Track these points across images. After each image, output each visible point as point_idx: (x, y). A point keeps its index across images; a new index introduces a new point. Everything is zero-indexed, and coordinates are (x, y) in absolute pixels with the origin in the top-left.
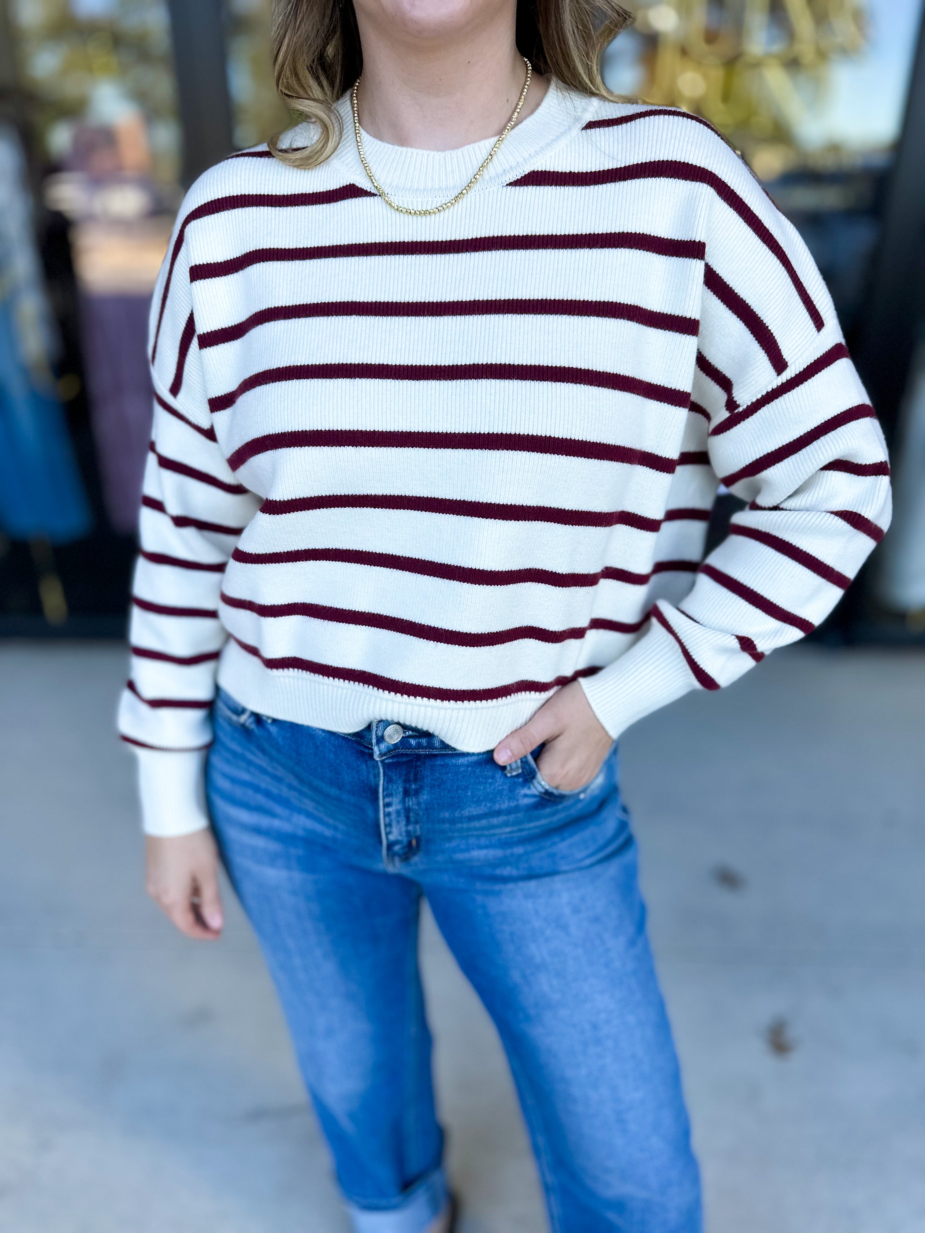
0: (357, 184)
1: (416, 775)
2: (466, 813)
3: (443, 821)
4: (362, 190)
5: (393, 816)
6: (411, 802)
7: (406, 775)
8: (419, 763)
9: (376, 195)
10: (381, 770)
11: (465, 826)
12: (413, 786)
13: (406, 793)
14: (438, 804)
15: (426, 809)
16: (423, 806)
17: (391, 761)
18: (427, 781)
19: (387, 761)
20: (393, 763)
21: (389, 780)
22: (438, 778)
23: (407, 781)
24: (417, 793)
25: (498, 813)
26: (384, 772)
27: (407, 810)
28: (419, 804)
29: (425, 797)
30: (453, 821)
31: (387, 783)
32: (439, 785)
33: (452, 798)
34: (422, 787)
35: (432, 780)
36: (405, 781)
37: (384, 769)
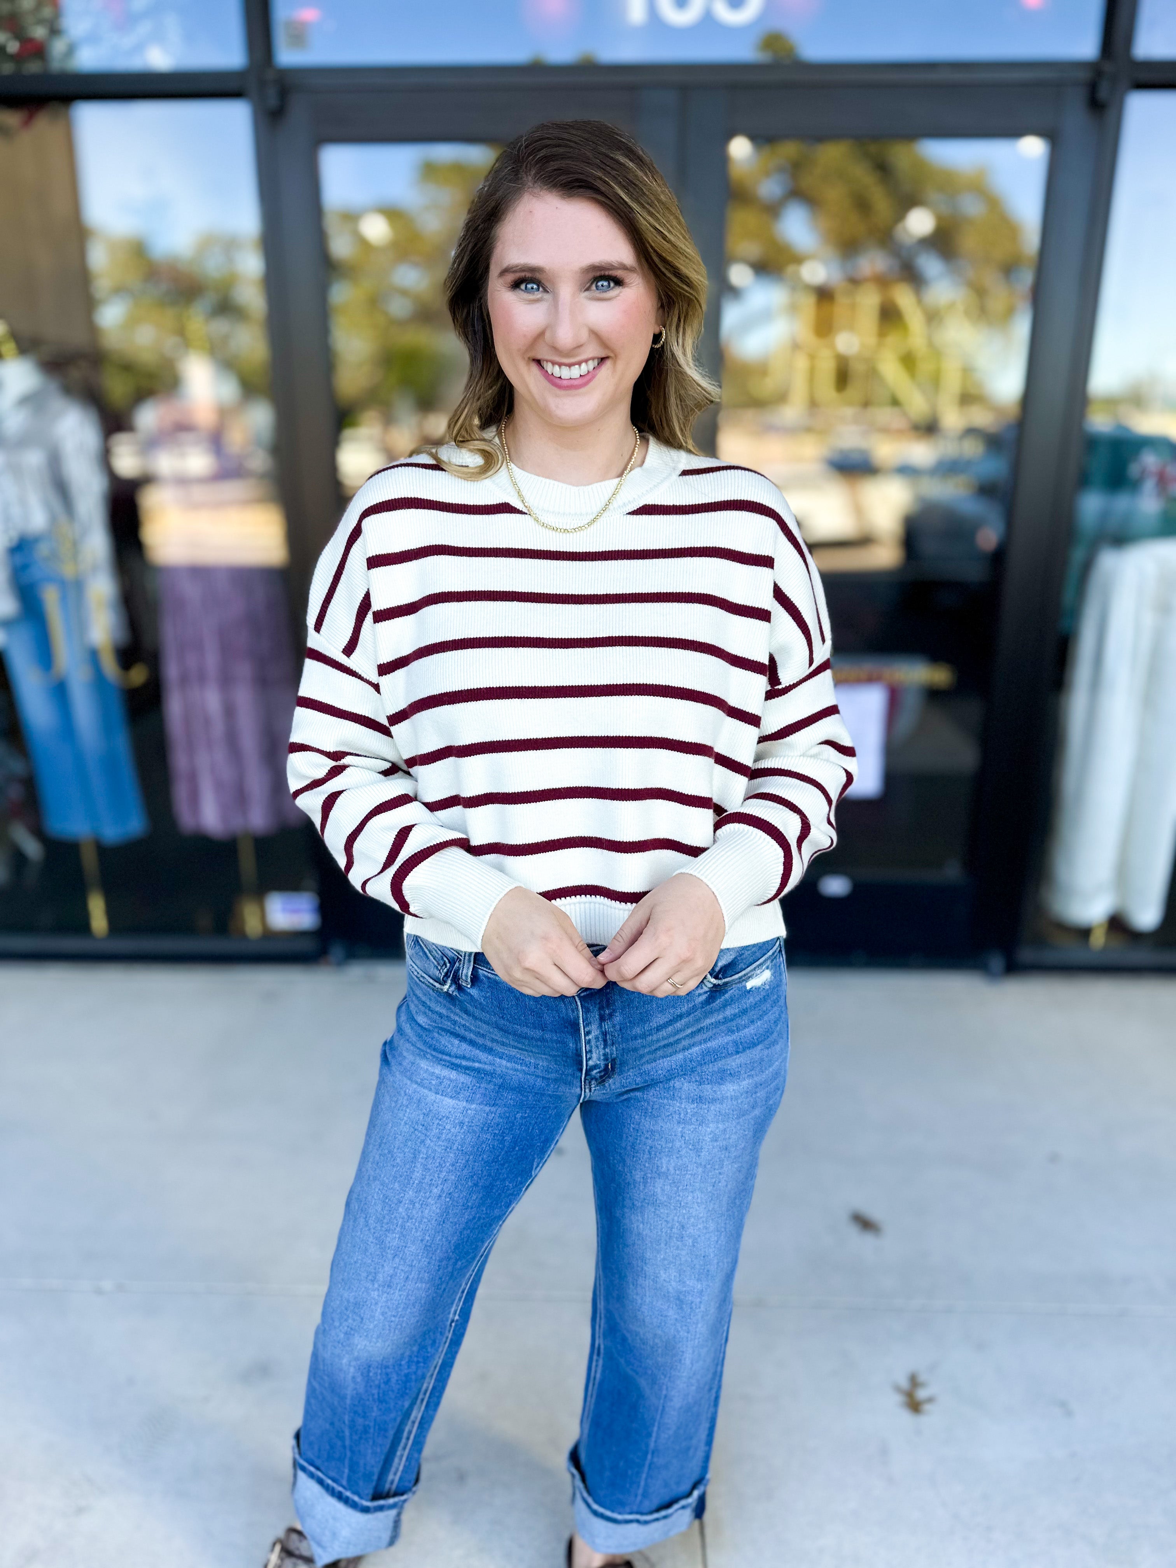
0: (511, 504)
1: (608, 1001)
2: (654, 1024)
3: (635, 1038)
4: (516, 508)
5: (593, 1043)
6: (607, 1026)
7: (599, 1003)
8: (608, 990)
9: (526, 514)
10: (579, 1004)
11: (655, 1037)
12: (607, 1012)
13: (602, 1019)
14: (630, 1022)
15: (621, 1030)
16: (618, 1027)
17: (585, 993)
18: (618, 1004)
19: (582, 995)
20: (587, 995)
21: (586, 1010)
22: (627, 999)
23: (601, 1008)
24: (611, 1015)
25: (681, 1017)
26: (581, 1004)
27: (605, 1034)
28: (614, 1026)
29: (618, 1018)
30: (644, 1036)
31: (586, 1014)
32: (629, 1005)
33: (641, 1013)
34: (614, 1011)
35: (622, 1002)
36: (599, 1009)
37: (581, 1002)
